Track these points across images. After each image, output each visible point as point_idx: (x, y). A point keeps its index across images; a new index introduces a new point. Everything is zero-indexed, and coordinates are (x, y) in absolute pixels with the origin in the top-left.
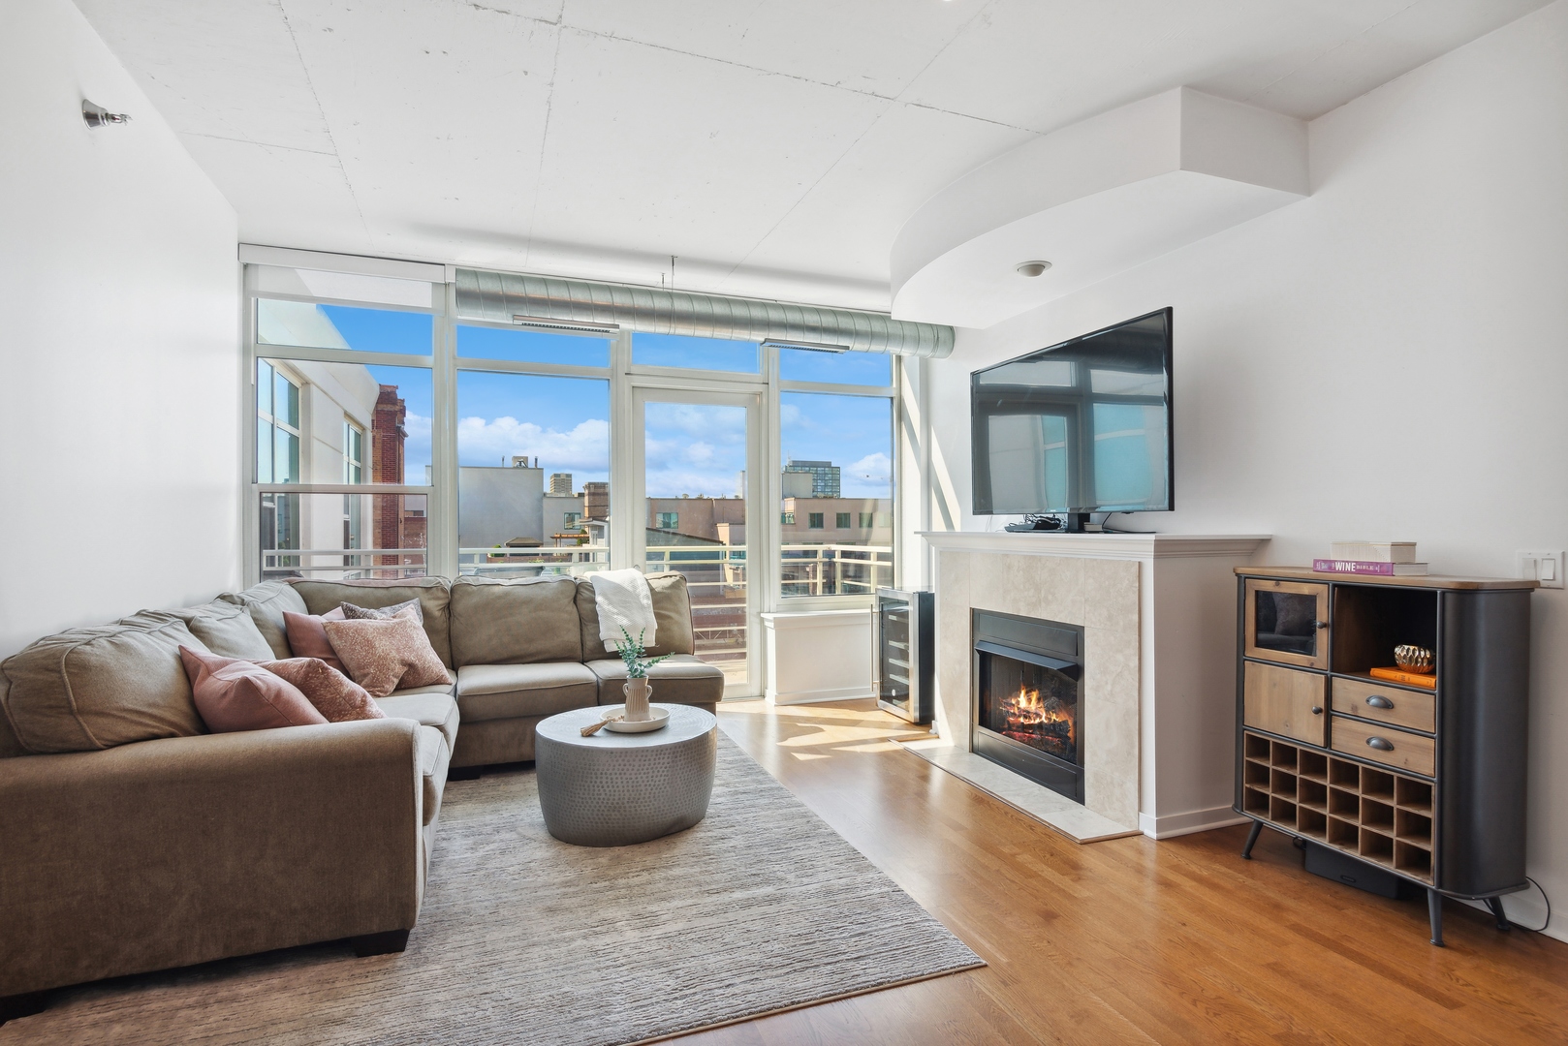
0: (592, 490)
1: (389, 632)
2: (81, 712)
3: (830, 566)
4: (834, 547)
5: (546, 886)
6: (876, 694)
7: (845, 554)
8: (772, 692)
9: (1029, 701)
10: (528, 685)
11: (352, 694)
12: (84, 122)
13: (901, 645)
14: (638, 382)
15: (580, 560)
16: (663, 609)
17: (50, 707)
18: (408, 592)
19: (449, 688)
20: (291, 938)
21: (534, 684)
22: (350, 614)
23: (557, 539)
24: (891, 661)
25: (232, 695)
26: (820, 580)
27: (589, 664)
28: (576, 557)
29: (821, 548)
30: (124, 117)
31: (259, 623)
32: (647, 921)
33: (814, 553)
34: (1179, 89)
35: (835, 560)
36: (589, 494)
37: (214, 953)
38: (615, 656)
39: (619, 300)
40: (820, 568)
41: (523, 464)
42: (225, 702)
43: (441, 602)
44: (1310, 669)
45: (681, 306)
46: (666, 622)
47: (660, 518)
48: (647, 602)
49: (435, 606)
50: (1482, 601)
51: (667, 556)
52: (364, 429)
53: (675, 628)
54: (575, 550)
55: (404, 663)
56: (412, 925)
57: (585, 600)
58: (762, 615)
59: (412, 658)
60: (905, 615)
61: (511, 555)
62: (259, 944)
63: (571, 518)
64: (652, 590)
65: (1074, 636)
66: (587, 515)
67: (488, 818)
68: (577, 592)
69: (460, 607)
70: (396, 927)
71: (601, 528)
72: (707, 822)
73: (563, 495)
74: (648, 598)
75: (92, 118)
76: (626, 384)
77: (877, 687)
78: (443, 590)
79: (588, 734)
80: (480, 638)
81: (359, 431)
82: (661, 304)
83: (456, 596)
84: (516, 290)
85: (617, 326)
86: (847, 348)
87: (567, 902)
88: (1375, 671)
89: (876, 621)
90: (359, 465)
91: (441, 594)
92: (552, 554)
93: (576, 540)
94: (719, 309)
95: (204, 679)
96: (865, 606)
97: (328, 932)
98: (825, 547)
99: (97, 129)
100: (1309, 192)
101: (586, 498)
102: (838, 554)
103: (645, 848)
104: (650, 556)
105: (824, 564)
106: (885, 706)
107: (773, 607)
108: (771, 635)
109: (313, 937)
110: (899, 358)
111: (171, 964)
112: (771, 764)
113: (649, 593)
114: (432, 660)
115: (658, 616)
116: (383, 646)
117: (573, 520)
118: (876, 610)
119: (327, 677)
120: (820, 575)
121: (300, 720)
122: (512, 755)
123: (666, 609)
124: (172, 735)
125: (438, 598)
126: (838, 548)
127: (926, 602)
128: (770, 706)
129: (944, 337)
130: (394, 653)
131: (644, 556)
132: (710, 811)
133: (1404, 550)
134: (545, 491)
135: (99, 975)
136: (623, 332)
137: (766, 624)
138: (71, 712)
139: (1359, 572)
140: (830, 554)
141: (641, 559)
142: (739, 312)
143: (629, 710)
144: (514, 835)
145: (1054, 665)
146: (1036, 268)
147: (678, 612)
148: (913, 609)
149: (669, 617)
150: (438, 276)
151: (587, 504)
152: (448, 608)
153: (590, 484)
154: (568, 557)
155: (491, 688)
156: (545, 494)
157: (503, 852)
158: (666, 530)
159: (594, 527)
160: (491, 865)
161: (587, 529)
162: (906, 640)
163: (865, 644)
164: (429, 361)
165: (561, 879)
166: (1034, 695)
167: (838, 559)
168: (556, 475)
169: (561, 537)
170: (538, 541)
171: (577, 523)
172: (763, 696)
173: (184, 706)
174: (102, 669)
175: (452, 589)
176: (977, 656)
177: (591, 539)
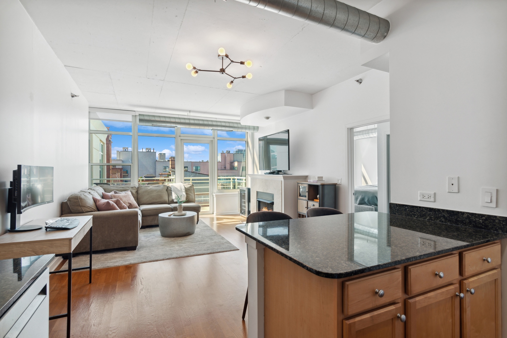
0: (172, 159)
1: (125, 196)
2: (82, 206)
3: (234, 182)
4: (235, 177)
5: (161, 243)
6: (239, 213)
7: (238, 179)
8: (215, 213)
9: (265, 209)
10: (156, 208)
11: (124, 206)
12: (71, 97)
13: (244, 200)
14: (182, 138)
15: (168, 181)
16: (187, 192)
17: (77, 205)
18: (128, 188)
19: (139, 209)
20: (116, 247)
21: (157, 208)
22: (115, 193)
23: (161, 175)
24: (243, 204)
25: (105, 204)
26: (232, 186)
27: (171, 204)
28: (167, 180)
29: (232, 178)
30: (78, 96)
31: (99, 194)
32: (180, 246)
33: (230, 179)
34: (284, 91)
35: (235, 181)
36: (171, 160)
37: (103, 248)
38: (176, 203)
39: (177, 121)
40: (232, 183)
41: (149, 150)
42: (104, 206)
43: (135, 191)
44: (305, 200)
45: (192, 122)
46: (188, 195)
47: (194, 168)
48: (184, 190)
49: (134, 191)
50: (326, 187)
51: (191, 180)
52: (104, 143)
53: (191, 197)
54: (167, 179)
55: (129, 203)
56: (137, 245)
57: (169, 190)
58: (213, 194)
59: (130, 202)
60: (245, 193)
61: (145, 180)
62: (111, 247)
63: (165, 168)
64: (185, 188)
65: (272, 196)
66: (170, 167)
67: (148, 234)
68: (167, 188)
69: (140, 192)
70: (135, 245)
71: (174, 171)
72: (195, 234)
73: (163, 161)
74: (184, 189)
75: (73, 96)
76: (179, 139)
77: (239, 211)
78: (136, 188)
79: (170, 216)
80: (144, 199)
81: (103, 144)
82: (187, 121)
83: (139, 189)
84: (153, 119)
85: (177, 127)
86: (232, 131)
87: (165, 244)
88: (315, 200)
89: (239, 195)
90: (102, 154)
91: (135, 189)
92: (159, 180)
93: (167, 175)
94: (201, 122)
95: (98, 202)
96: (237, 192)
97: (122, 246)
98: (233, 177)
99: (73, 98)
100: (312, 108)
101: (170, 162)
102: (236, 179)
103: (181, 237)
104: (185, 180)
105: (233, 182)
106: (241, 215)
107: (216, 192)
108: (215, 198)
109: (120, 246)
110: (247, 133)
111: (96, 250)
112: (215, 228)
113: (184, 188)
114: (135, 203)
115: (186, 194)
116: (124, 199)
117: (166, 168)
118: (239, 192)
119: (120, 202)
120: (232, 185)
121: (116, 209)
122: (153, 224)
123: (189, 192)
124: (95, 211)
125: (135, 190)
126: (236, 178)
127: (249, 190)
128: (215, 216)
129: (256, 128)
130: (127, 201)
131: (184, 180)
132: (195, 232)
133: (320, 178)
134: (156, 159)
135: (84, 251)
136: (178, 128)
137: (214, 196)
138: (80, 206)
139: (313, 182)
140: (234, 179)
141: (183, 181)
142: (206, 123)
143: (178, 212)
144: (154, 236)
145: (269, 202)
146: (268, 118)
147: (191, 193)
148: (246, 192)
149: (189, 194)
150: (134, 114)
151: (170, 163)
152: (137, 192)
153: (171, 157)
154: (165, 180)
155: (148, 209)
156: (157, 160)
157: (152, 239)
158: (196, 172)
159: (173, 171)
160: (150, 240)
161: (170, 172)
162: (245, 200)
163: (237, 200)
164: (131, 134)
165: (164, 242)
166: (266, 208)
167: (236, 181)
168: (160, 154)
169: (162, 174)
170: (154, 176)
171: (167, 169)
172: (213, 214)
173: (95, 206)
174: (84, 199)
175: (138, 188)
176: (258, 201)
177: (172, 175)
